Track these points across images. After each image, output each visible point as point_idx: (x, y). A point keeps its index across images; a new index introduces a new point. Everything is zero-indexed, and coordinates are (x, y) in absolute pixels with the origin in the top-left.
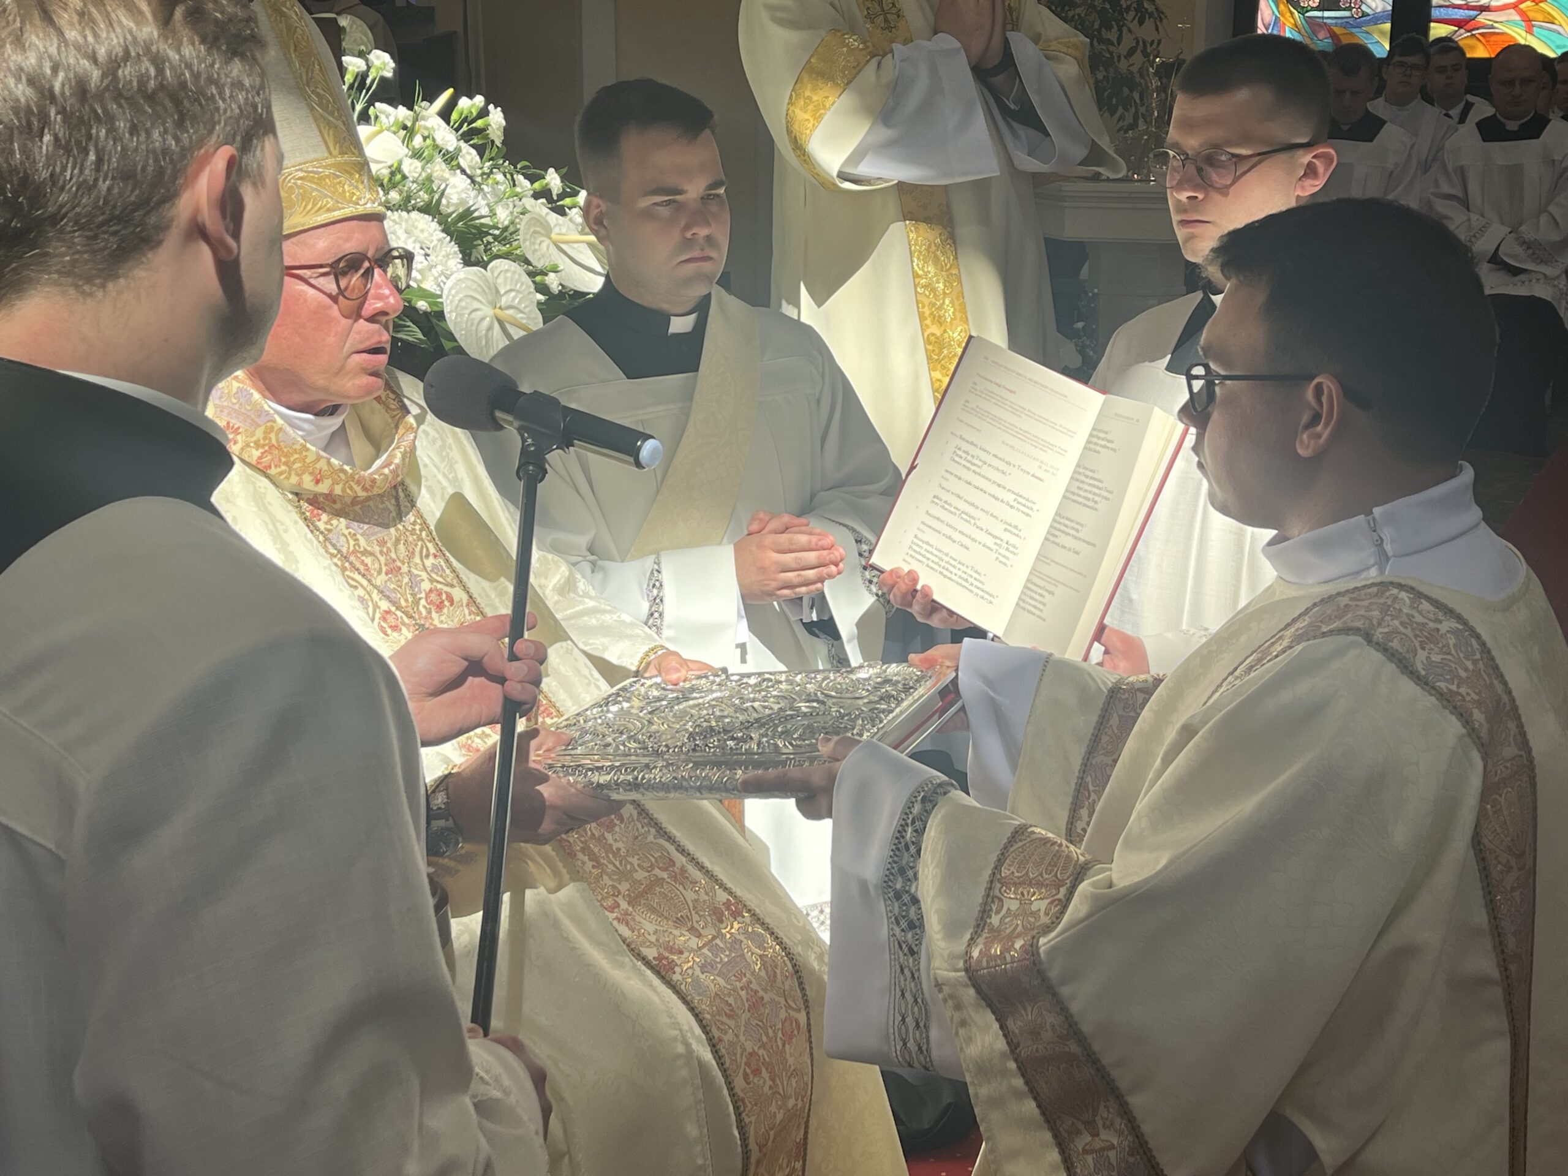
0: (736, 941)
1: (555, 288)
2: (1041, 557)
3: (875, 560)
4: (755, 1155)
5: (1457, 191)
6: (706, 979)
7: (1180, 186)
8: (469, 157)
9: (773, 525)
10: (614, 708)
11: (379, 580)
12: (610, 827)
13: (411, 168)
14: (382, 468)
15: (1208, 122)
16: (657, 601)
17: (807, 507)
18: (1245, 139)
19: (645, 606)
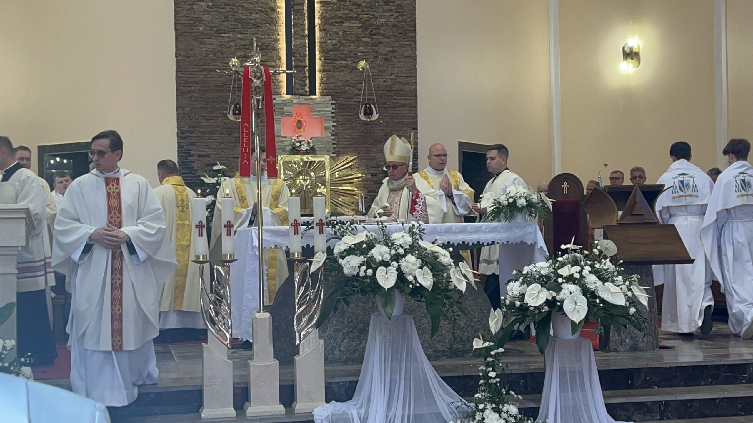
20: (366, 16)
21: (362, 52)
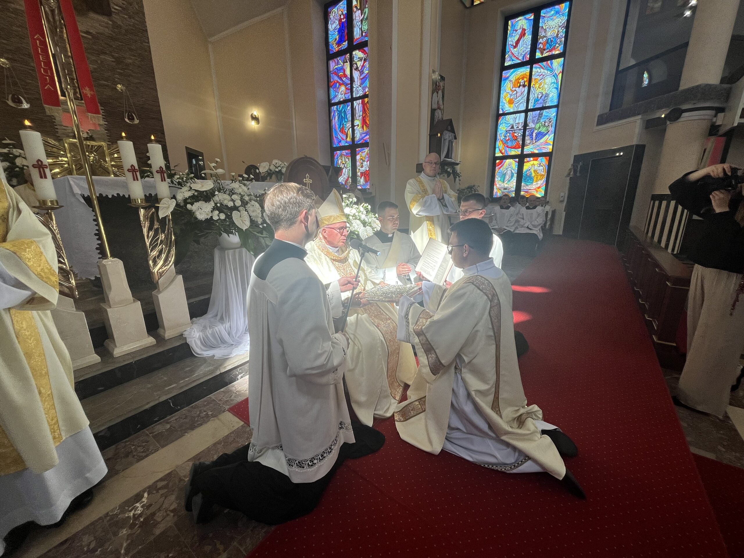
0: (389, 323)
1: (376, 230)
2: (438, 270)
3: (416, 270)
4: (390, 354)
5: (522, 217)
6: (384, 329)
7: (461, 215)
8: (365, 212)
9: (402, 264)
10: (373, 290)
11: (342, 271)
12: (372, 307)
13: (357, 214)
14: (342, 256)
15: (466, 206)
16: (385, 275)
17: (407, 262)
18: (471, 208)
19: (383, 276)
20: (117, 55)
21: (119, 79)
